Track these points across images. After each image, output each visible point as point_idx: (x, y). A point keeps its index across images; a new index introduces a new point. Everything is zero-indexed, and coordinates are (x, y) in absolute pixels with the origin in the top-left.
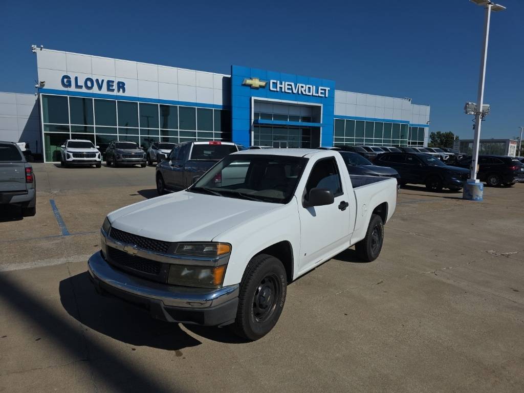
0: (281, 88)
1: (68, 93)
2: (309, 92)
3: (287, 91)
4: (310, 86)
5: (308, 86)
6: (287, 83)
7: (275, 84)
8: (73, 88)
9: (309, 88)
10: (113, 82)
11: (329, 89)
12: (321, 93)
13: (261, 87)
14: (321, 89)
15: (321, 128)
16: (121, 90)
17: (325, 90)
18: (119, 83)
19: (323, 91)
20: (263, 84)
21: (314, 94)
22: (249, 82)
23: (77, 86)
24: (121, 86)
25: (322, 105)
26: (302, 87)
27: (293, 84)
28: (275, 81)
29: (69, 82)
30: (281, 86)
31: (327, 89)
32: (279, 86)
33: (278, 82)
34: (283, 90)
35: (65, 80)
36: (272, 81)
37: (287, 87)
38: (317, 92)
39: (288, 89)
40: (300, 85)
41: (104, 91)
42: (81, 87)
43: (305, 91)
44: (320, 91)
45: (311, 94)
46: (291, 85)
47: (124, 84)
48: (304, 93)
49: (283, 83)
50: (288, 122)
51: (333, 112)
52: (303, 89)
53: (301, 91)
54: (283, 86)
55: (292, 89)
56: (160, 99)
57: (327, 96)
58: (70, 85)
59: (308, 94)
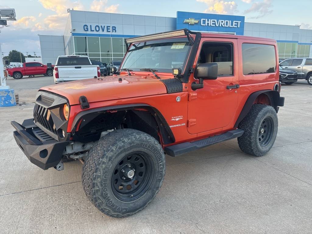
0: (208, 23)
1: (87, 35)
2: (227, 25)
3: (212, 25)
4: (227, 21)
5: (226, 21)
6: (212, 20)
7: (204, 22)
8: (89, 32)
9: (227, 22)
10: (110, 27)
11: (241, 22)
12: (235, 25)
13: (195, 24)
14: (235, 23)
16: (114, 31)
17: (238, 23)
18: (113, 27)
19: (236, 24)
20: (197, 22)
21: (230, 26)
22: (188, 21)
23: (91, 31)
24: (114, 29)
25: (235, 33)
26: (222, 22)
27: (216, 20)
28: (205, 19)
29: (87, 28)
30: (208, 22)
31: (239, 22)
32: (207, 22)
33: (206, 20)
34: (209, 25)
35: (85, 27)
36: (202, 20)
37: (212, 22)
38: (232, 25)
40: (221, 21)
41: (105, 32)
42: (93, 31)
43: (224, 24)
44: (234, 24)
46: (215, 21)
47: (115, 28)
48: (223, 26)
49: (210, 20)
52: (222, 23)
53: (221, 24)
55: (215, 24)
56: (135, 35)
57: (239, 27)
58: (88, 30)
59: (225, 26)
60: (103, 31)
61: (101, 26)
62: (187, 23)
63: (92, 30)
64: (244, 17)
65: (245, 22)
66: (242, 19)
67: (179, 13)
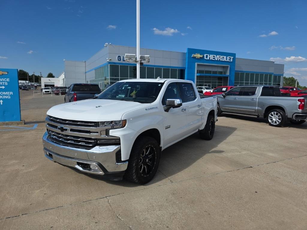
0: (210, 58)
1: (119, 63)
2: (223, 59)
3: (212, 59)
6: (212, 55)
7: (207, 56)
8: (122, 61)
9: (223, 57)
11: (233, 57)
12: (229, 60)
13: (201, 58)
14: (229, 58)
15: (229, 77)
17: (231, 58)
19: (230, 59)
20: (202, 56)
21: (226, 60)
22: (195, 56)
25: (229, 66)
26: (220, 57)
29: (120, 59)
31: (232, 57)
33: (209, 55)
34: (211, 59)
35: (119, 58)
36: (205, 55)
37: (213, 57)
38: (227, 59)
39: (213, 58)
40: (219, 56)
43: (221, 59)
44: (228, 59)
45: (224, 60)
46: (214, 56)
48: (221, 60)
49: (210, 55)
50: (212, 75)
51: (234, 69)
53: (219, 59)
54: (211, 57)
55: (214, 58)
56: (155, 65)
57: (232, 61)
58: (120, 60)
59: (222, 60)
62: (194, 58)
63: (124, 60)
64: (235, 54)
65: (236, 57)
66: (234, 55)
67: (189, 49)
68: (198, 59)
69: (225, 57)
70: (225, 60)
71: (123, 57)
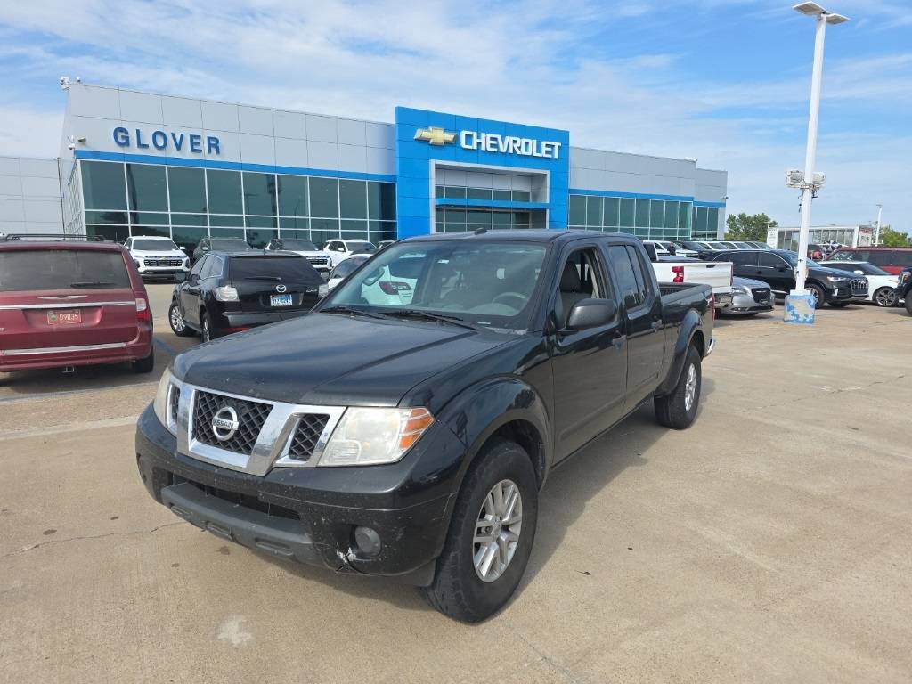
0: (479, 144)
1: (124, 157)
2: (526, 150)
3: (489, 149)
4: (527, 140)
5: (524, 140)
6: (489, 136)
7: (469, 137)
8: (134, 150)
9: (527, 143)
10: (199, 137)
11: (560, 145)
13: (446, 143)
14: (547, 145)
15: (548, 211)
16: (214, 150)
17: (553, 147)
18: (209, 139)
19: (549, 149)
20: (450, 137)
21: (535, 154)
22: (425, 134)
23: (140, 145)
24: (214, 144)
25: (548, 172)
26: (515, 142)
27: (499, 137)
28: (470, 133)
29: (127, 139)
30: (479, 141)
31: (557, 145)
32: (475, 140)
33: (475, 134)
34: (483, 148)
35: (120, 135)
36: (463, 134)
37: (489, 142)
38: (539, 150)
39: (492, 146)
40: (512, 139)
42: (146, 146)
43: (520, 148)
44: (544, 149)
45: (529, 153)
46: (496, 139)
47: (217, 141)
48: (519, 152)
49: (483, 135)
51: (567, 184)
52: (516, 146)
53: (514, 149)
54: (482, 141)
55: (496, 146)
56: (278, 165)
57: (556, 156)
58: (127, 144)
59: (524, 153)
60: (179, 147)
61: (173, 135)
62: (425, 141)
63: (142, 143)
64: (567, 133)
65: (571, 145)
66: (563, 136)
67: (401, 111)
68: (435, 146)
69: (533, 143)
70: (532, 150)
71: (138, 131)
